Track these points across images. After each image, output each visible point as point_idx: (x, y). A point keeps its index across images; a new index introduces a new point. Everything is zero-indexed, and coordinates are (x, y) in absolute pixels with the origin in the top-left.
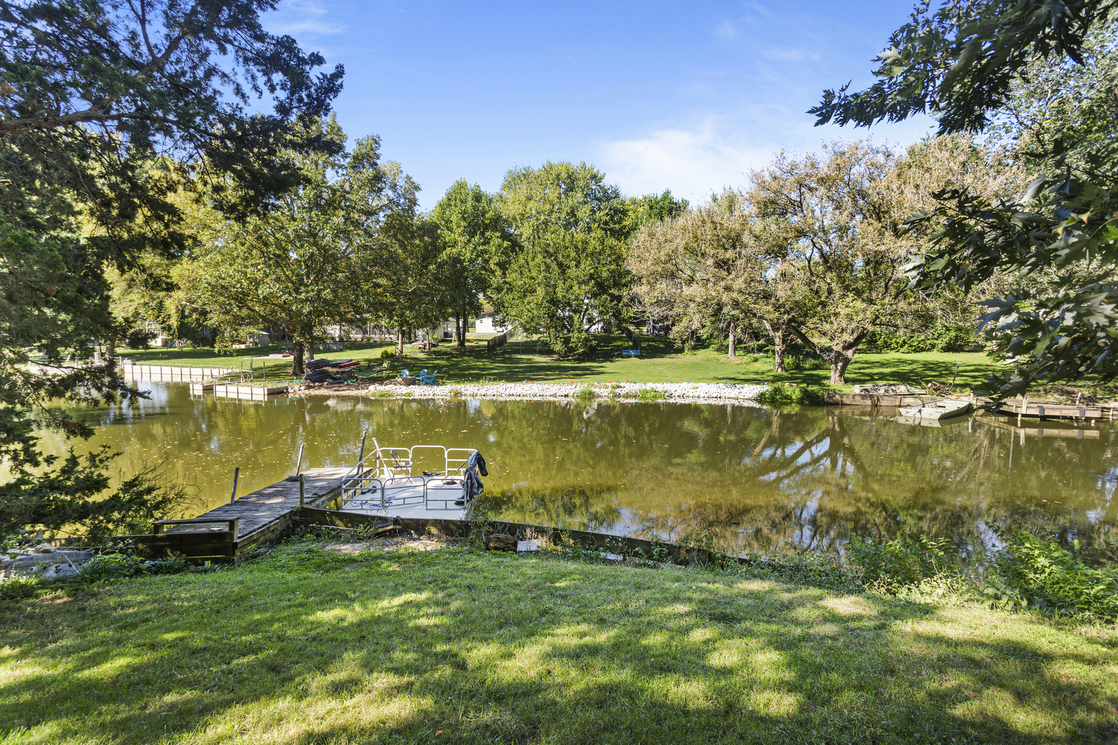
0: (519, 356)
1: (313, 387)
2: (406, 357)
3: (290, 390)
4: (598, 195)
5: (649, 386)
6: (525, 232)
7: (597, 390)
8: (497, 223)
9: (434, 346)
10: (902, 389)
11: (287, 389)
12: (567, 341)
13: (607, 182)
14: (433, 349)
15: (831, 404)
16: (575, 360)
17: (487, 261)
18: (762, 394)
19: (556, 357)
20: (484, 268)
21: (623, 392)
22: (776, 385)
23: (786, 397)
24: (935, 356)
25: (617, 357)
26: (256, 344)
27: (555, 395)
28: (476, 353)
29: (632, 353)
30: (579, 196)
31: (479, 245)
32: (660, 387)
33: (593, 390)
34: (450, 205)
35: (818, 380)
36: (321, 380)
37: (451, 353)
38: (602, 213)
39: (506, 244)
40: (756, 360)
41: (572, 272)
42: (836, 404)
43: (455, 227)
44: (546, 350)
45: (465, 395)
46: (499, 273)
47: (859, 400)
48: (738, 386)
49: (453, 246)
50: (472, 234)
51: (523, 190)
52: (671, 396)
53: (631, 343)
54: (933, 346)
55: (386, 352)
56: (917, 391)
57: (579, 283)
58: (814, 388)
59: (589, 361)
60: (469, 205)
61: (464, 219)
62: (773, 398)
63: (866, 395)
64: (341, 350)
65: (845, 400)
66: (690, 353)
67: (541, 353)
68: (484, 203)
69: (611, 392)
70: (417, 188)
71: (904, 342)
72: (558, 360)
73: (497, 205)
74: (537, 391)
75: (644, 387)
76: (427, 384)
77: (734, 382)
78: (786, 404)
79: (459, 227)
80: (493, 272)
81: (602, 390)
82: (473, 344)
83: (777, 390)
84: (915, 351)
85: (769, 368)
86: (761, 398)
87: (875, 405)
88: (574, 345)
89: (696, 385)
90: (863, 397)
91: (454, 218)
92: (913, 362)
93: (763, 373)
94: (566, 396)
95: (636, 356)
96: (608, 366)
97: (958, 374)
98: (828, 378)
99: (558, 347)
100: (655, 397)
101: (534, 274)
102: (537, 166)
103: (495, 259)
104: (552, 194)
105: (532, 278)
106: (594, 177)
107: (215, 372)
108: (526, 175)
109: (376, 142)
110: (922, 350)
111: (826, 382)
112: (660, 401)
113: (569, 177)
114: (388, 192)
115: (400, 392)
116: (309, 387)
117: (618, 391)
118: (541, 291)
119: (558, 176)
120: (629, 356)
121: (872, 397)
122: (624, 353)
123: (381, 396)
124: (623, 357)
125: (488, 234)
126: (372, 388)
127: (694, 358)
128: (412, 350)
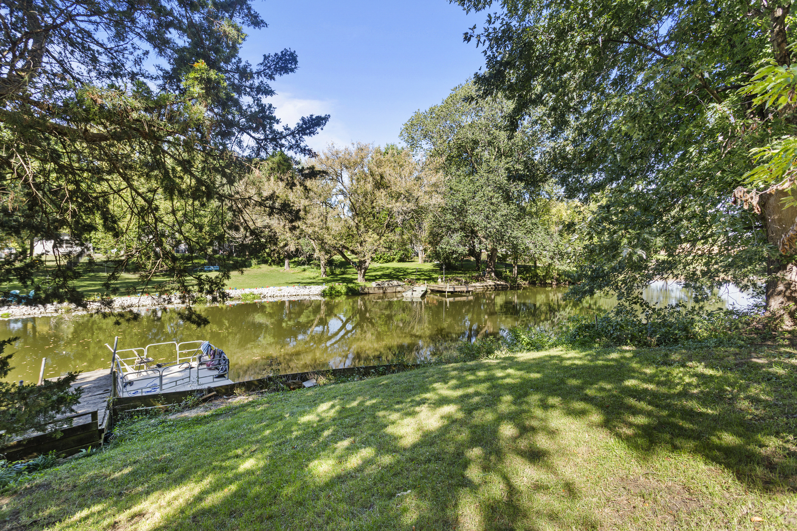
5: (247, 291)
10: (395, 282)
15: (362, 294)
18: (324, 291)
22: (328, 285)
23: (338, 292)
24: (395, 265)
25: (200, 271)
29: (213, 268)
32: (256, 291)
35: (351, 281)
40: (304, 270)
42: (366, 294)
47: (377, 291)
48: (308, 287)
52: (264, 297)
53: (206, 261)
54: (394, 259)
56: (401, 283)
58: (350, 285)
62: (331, 293)
63: (379, 287)
65: (371, 292)
66: (256, 267)
71: (381, 257)
75: (243, 292)
77: (303, 285)
78: (338, 296)
83: (332, 288)
84: (386, 262)
85: (317, 275)
86: (324, 294)
87: (384, 293)
89: (280, 288)
90: (379, 288)
92: (388, 268)
93: (314, 278)
95: (216, 271)
97: (411, 273)
98: (356, 279)
100: (254, 298)
110: (389, 261)
111: (355, 281)
112: (256, 301)
120: (210, 271)
121: (383, 288)
122: (206, 269)
127: (261, 270)
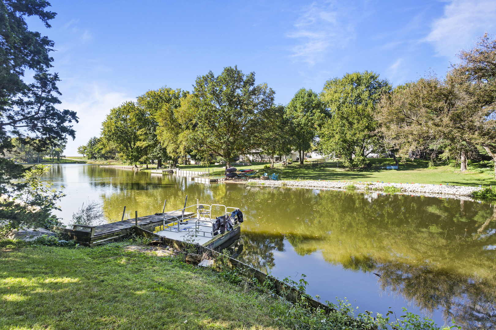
0: (328, 169)
1: (228, 180)
2: (274, 168)
3: (219, 180)
4: (375, 86)
5: (391, 185)
6: (332, 109)
7: (358, 186)
8: (318, 105)
9: (290, 164)
11: (218, 180)
12: (351, 160)
13: (380, 79)
14: (289, 165)
16: (358, 171)
17: (313, 124)
18: (476, 193)
19: (348, 169)
20: (312, 127)
21: (374, 187)
22: (488, 188)
23: (495, 195)
25: (383, 169)
26: (223, 163)
27: (334, 187)
28: (307, 167)
29: (393, 167)
30: (363, 88)
31: (309, 117)
32: (399, 186)
33: (355, 185)
34: (297, 100)
36: (232, 177)
37: (296, 167)
38: (376, 95)
39: (323, 115)
40: (482, 172)
41: (355, 126)
43: (298, 109)
44: (341, 165)
45: (289, 185)
46: (318, 129)
48: (456, 187)
49: (297, 118)
50: (307, 112)
51: (333, 88)
52: (405, 191)
55: (266, 166)
57: (360, 131)
59: (365, 171)
60: (305, 99)
61: (302, 105)
62: (484, 195)
64: (250, 165)
66: (432, 168)
67: (340, 167)
68: (313, 97)
69: (366, 187)
70: (274, 93)
72: (348, 171)
73: (319, 97)
74: (324, 185)
75: (388, 185)
76: (274, 180)
77: (453, 184)
79: (300, 109)
80: (316, 129)
81: (361, 186)
82: (309, 163)
83: (488, 191)
85: (491, 177)
86: (474, 195)
88: (356, 163)
89: (424, 185)
91: (298, 106)
93: (484, 180)
94: (339, 188)
95: (395, 169)
96: (376, 174)
99: (347, 164)
100: (395, 191)
101: (335, 128)
102: (340, 77)
103: (317, 123)
104: (349, 88)
105: (334, 130)
106: (372, 77)
107: (196, 173)
108: (335, 82)
109: (253, 74)
112: (398, 193)
113: (358, 79)
114: (262, 96)
115: (260, 182)
116: (226, 179)
117: (370, 187)
118: (337, 136)
119: (352, 79)
120: (391, 169)
122: (387, 168)
123: (252, 184)
124: (386, 169)
125: (314, 111)
126: (249, 180)
127: (435, 171)
128: (279, 165)
